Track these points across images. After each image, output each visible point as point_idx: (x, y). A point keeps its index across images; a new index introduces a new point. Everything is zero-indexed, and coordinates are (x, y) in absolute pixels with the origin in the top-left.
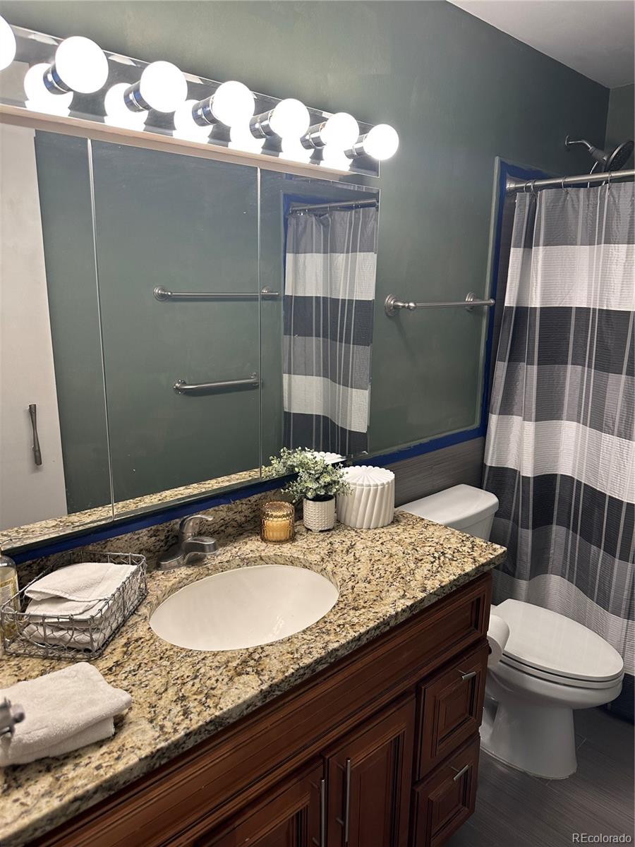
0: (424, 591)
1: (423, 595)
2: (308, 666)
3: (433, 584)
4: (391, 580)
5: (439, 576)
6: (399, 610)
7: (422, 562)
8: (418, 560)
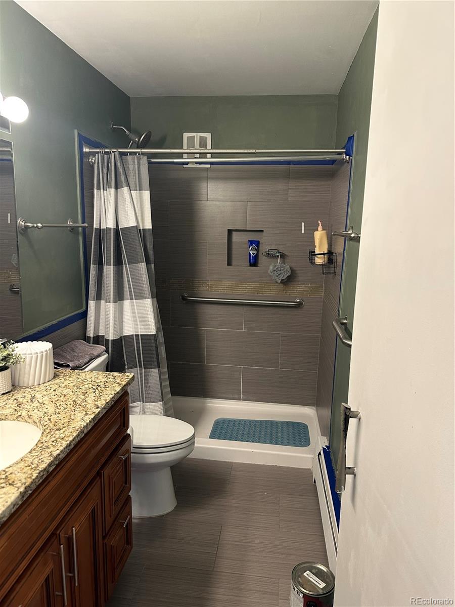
0: (98, 407)
1: (99, 410)
2: (45, 469)
3: (101, 403)
4: (73, 408)
5: (102, 398)
6: (88, 422)
7: (88, 393)
8: (84, 394)
